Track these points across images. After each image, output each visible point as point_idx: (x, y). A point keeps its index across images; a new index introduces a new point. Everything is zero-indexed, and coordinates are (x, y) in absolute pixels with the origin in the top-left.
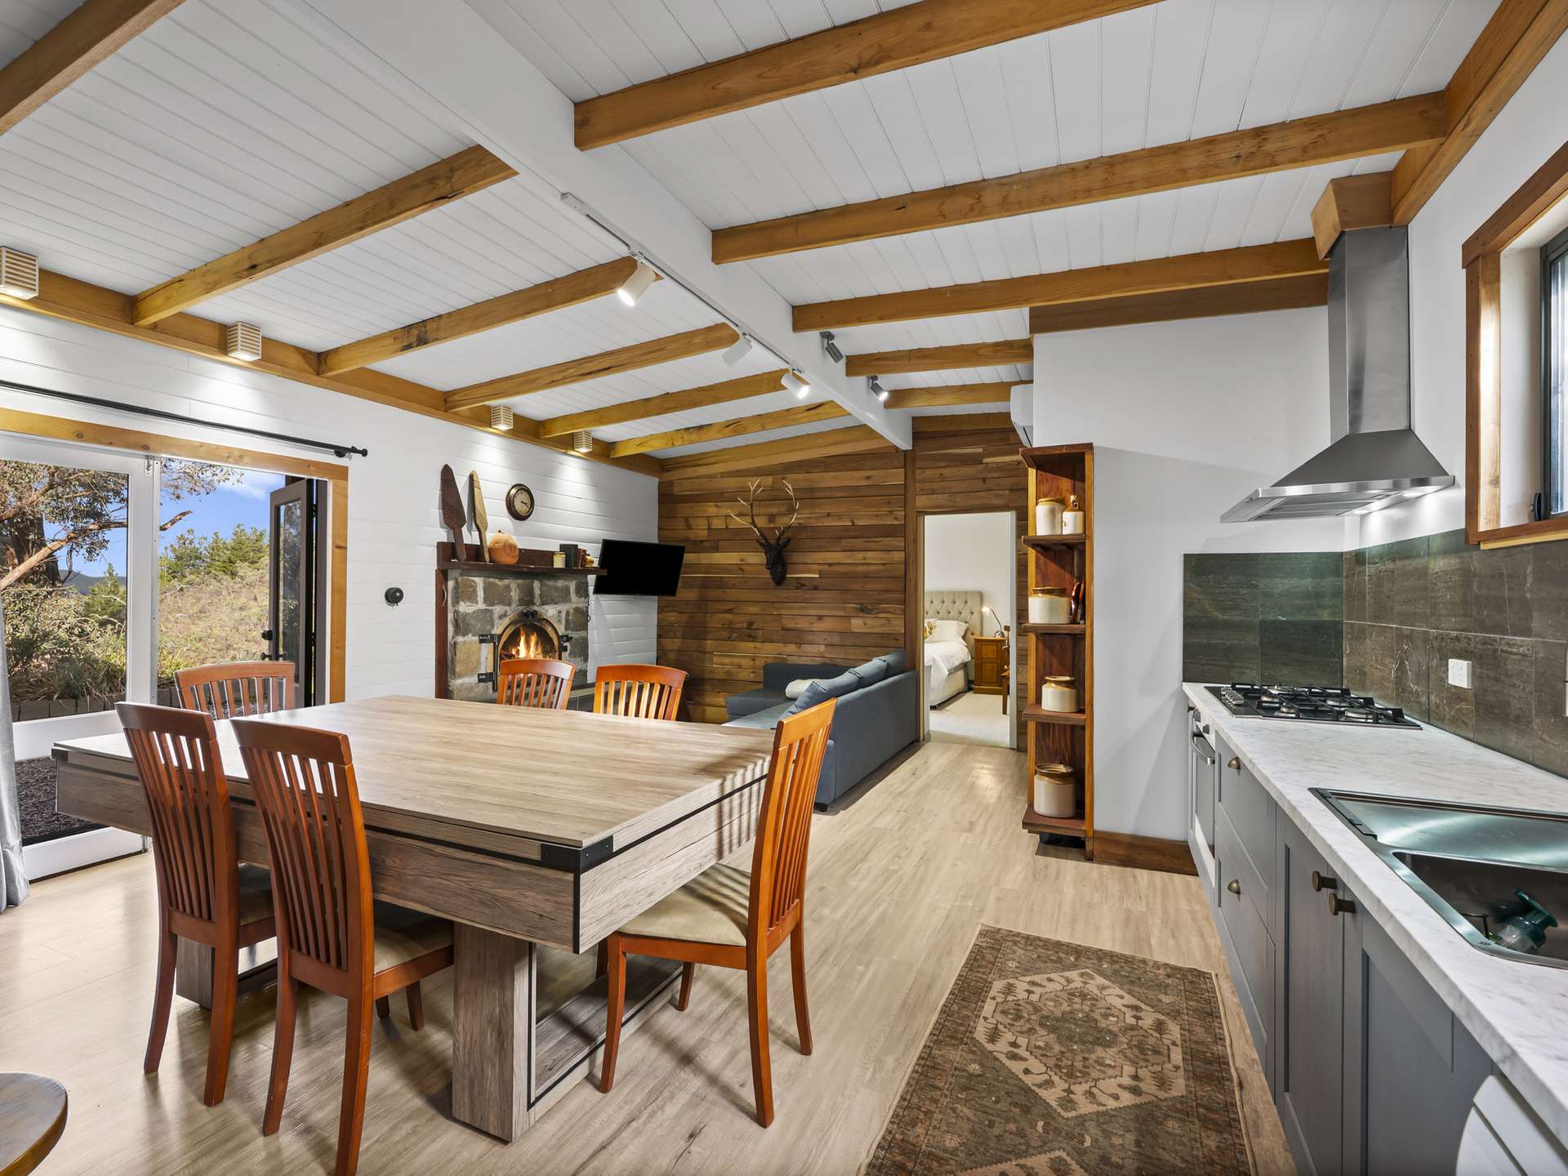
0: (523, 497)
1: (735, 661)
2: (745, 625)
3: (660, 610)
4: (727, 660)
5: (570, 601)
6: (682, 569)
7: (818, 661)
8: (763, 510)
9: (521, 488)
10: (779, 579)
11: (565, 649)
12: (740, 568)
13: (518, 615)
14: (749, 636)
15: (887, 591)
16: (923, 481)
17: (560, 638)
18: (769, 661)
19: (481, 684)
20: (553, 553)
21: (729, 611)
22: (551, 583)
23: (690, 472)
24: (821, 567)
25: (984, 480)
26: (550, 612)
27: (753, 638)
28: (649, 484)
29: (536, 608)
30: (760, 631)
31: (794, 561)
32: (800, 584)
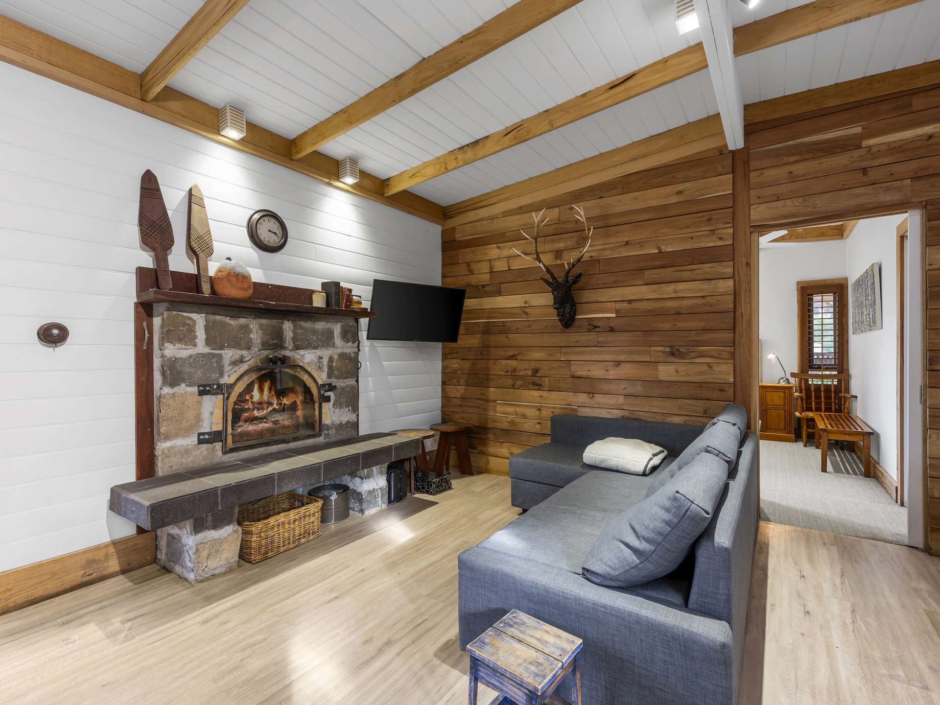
0: (272, 225)
1: (518, 409)
2: (530, 373)
3: (445, 357)
4: (510, 409)
5: (334, 346)
6: (463, 316)
7: (616, 414)
8: (549, 247)
9: (269, 214)
10: (568, 321)
11: (328, 399)
12: (524, 311)
13: (262, 361)
14: (534, 384)
15: (705, 330)
16: (762, 186)
17: (320, 387)
18: (557, 412)
19: (205, 446)
20: (312, 292)
21: (513, 357)
22: (307, 325)
23: (472, 216)
24: (618, 306)
25: (865, 171)
26: (307, 357)
27: (538, 386)
28: (433, 232)
29: (288, 353)
30: (547, 379)
31: (584, 300)
32: (593, 326)
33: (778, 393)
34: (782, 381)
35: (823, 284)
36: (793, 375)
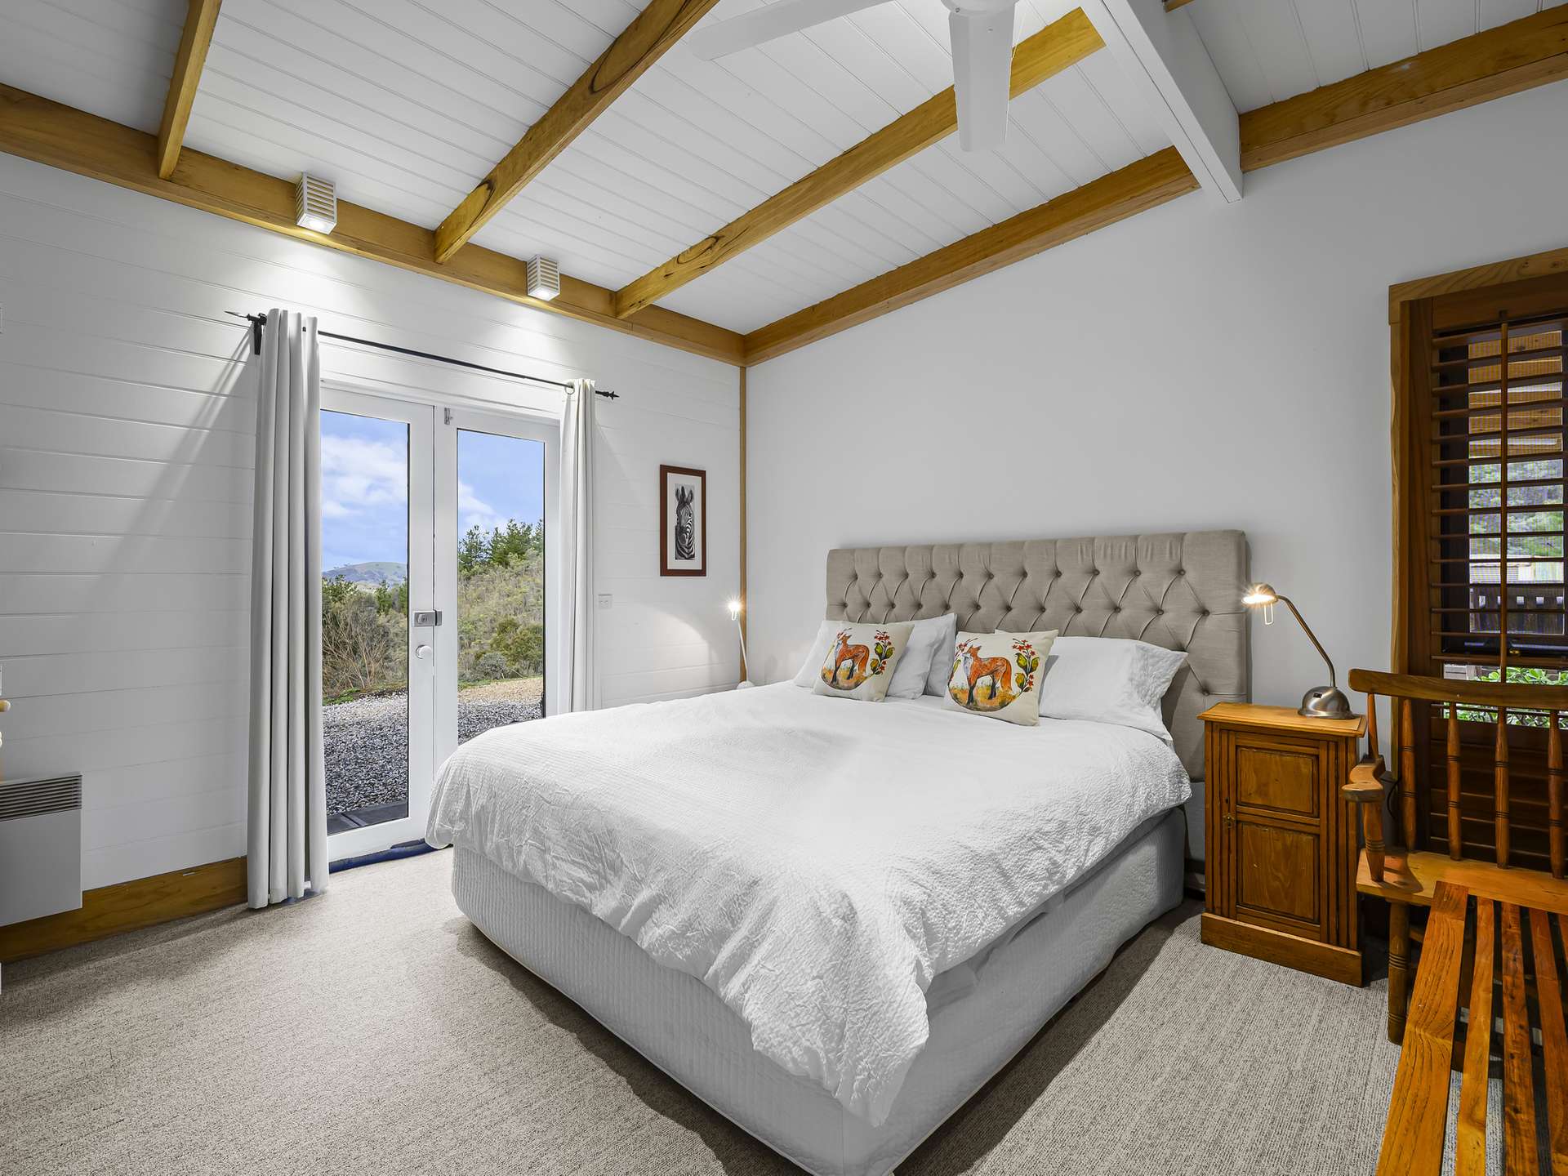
33: (1288, 758)
34: (1315, 707)
35: (1513, 277)
36: (1363, 680)
